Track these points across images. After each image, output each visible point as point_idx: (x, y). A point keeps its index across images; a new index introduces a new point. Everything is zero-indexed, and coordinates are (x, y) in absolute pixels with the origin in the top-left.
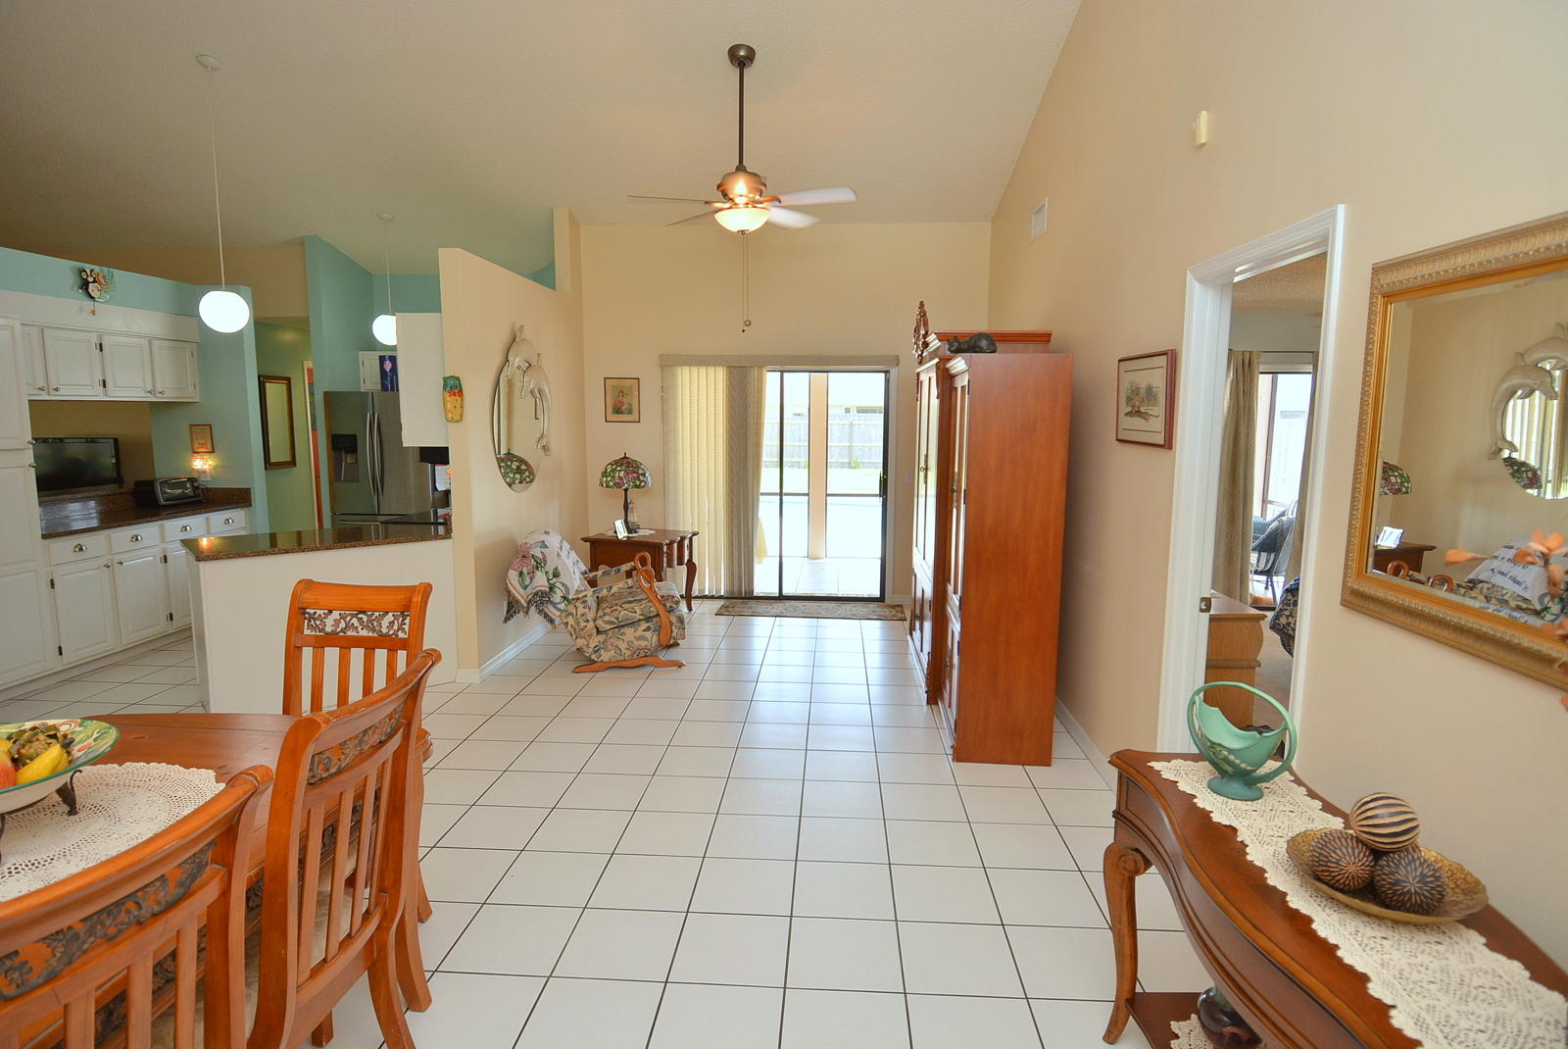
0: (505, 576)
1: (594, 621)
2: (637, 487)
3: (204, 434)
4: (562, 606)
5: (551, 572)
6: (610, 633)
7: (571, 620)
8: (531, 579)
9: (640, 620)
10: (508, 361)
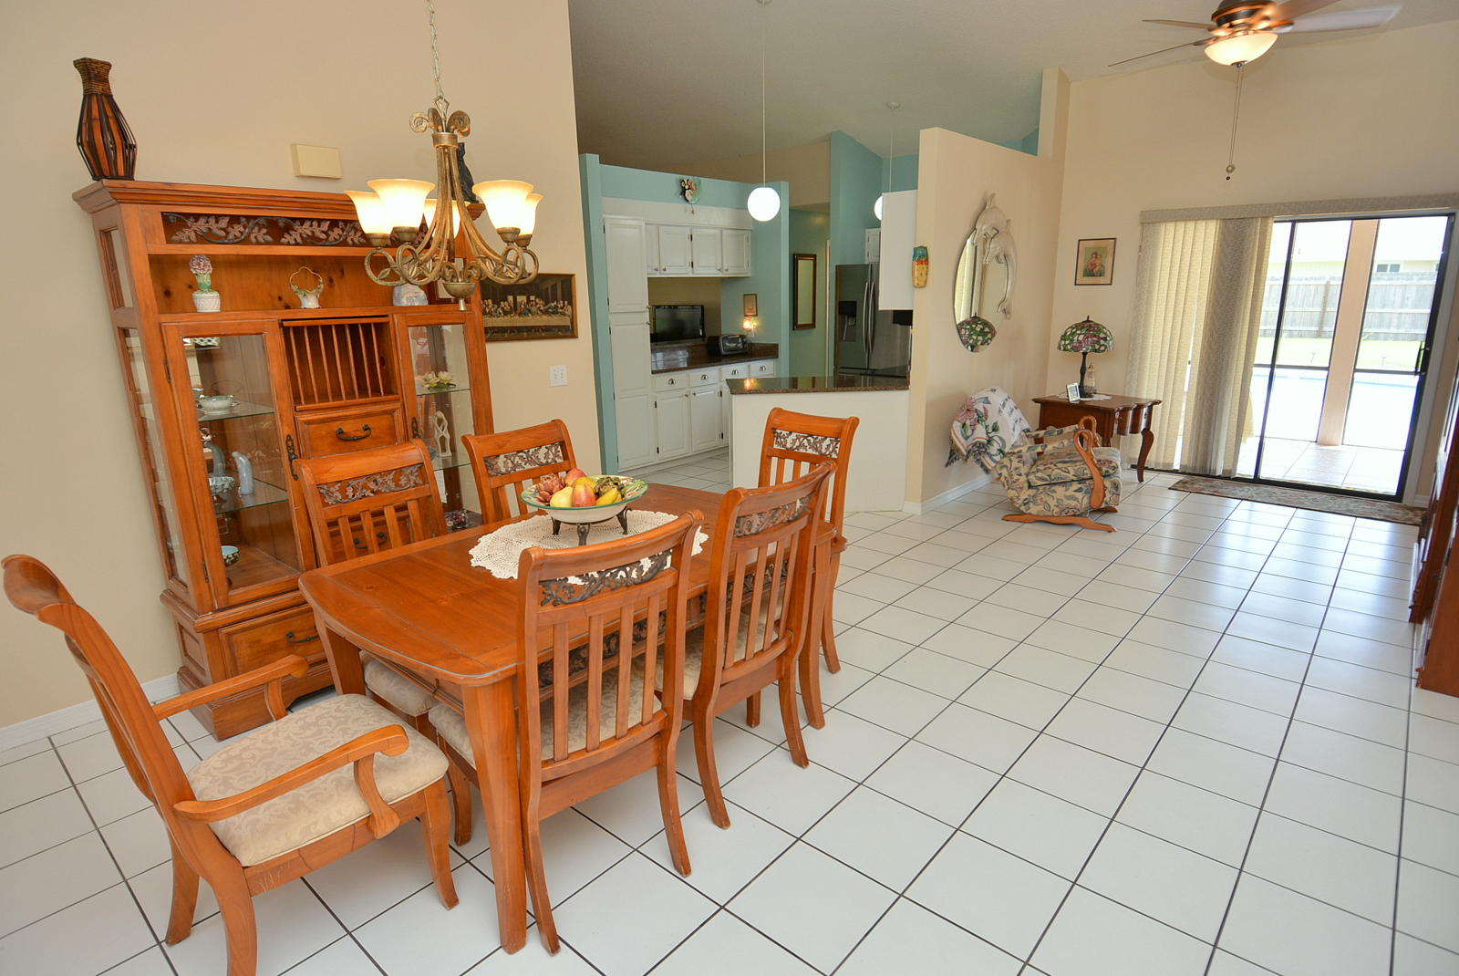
0: (950, 426)
1: (1027, 475)
2: (1096, 351)
3: (752, 302)
4: (998, 458)
5: (991, 426)
6: (1041, 489)
7: (1004, 472)
8: (973, 430)
9: (1073, 481)
10: (975, 229)
